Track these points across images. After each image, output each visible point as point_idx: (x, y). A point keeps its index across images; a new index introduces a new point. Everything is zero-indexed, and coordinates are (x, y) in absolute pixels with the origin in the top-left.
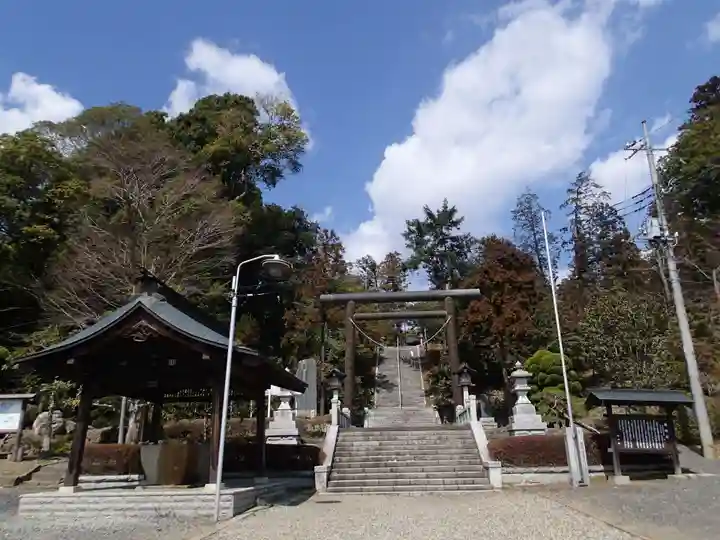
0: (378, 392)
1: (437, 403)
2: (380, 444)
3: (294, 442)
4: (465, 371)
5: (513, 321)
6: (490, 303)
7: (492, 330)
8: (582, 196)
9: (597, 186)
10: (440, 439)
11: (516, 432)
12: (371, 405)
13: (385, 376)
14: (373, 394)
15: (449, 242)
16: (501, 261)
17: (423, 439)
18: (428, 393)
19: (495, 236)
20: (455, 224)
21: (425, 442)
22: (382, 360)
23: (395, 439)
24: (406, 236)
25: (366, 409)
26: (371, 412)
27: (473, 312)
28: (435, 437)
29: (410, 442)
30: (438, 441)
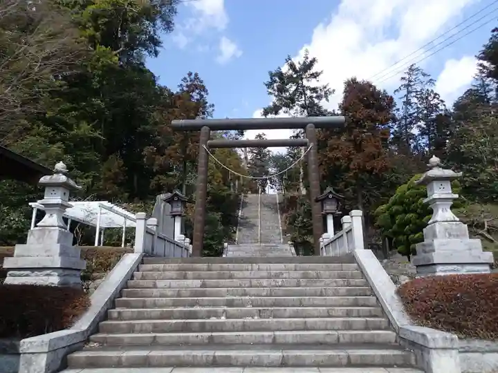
0: (240, 230)
1: (293, 240)
2: (203, 285)
3: (54, 280)
4: (330, 196)
5: (374, 157)
6: (350, 141)
7: (351, 166)
8: (412, 83)
9: (424, 75)
10: (305, 276)
11: (439, 268)
12: (232, 241)
13: (247, 218)
14: (235, 232)
15: (308, 93)
16: (361, 101)
17: (277, 276)
18: (285, 232)
19: (355, 79)
20: (315, 75)
21: (280, 282)
22: (245, 205)
23: (231, 277)
24: (269, 85)
25: (226, 244)
26: (231, 248)
27: (332, 149)
28: (298, 274)
29: (254, 282)
30: (303, 282)
